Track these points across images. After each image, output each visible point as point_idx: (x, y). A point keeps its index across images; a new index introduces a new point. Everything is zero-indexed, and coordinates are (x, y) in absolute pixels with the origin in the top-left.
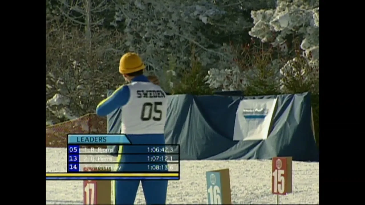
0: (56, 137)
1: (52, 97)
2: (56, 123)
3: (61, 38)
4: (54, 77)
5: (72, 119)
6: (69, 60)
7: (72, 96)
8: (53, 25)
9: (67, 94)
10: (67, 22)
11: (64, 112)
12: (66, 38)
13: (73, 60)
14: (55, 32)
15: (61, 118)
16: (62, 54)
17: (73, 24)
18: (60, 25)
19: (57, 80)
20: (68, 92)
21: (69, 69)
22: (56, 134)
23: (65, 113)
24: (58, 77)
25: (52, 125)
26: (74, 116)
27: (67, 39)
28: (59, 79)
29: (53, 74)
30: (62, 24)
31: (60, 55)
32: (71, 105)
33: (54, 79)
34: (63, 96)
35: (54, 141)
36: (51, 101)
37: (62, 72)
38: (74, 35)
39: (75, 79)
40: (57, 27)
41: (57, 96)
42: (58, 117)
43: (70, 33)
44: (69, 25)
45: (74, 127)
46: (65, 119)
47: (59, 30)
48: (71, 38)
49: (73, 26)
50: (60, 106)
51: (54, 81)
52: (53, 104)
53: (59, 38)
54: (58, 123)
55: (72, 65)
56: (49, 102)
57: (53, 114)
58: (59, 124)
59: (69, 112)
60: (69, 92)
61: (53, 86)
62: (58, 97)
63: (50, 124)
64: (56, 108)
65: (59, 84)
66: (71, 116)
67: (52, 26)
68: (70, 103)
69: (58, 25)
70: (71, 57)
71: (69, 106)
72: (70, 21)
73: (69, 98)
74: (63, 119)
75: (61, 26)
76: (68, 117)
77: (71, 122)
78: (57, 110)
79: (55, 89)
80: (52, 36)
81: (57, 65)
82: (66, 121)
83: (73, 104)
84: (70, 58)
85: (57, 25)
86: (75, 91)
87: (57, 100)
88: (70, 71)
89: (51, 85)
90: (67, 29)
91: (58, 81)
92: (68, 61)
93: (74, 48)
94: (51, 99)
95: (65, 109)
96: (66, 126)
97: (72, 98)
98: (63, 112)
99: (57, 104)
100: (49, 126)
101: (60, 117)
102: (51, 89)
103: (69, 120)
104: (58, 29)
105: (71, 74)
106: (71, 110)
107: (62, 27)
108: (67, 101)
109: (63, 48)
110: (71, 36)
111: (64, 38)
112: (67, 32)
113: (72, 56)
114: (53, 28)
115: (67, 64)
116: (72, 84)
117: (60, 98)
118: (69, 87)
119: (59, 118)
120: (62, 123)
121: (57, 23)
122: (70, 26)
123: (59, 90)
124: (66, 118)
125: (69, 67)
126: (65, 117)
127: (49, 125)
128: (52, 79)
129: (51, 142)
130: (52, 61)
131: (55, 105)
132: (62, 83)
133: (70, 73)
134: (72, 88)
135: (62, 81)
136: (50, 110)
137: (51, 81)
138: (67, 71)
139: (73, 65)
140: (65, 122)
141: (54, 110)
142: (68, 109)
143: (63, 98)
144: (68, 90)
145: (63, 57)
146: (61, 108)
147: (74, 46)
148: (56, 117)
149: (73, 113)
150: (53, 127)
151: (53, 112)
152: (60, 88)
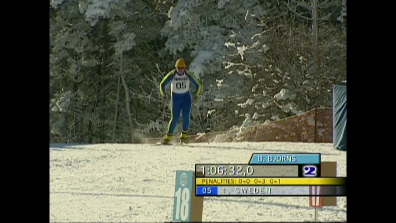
0: (282, 131)
1: (279, 92)
2: (283, 118)
3: (287, 34)
4: (281, 72)
5: (298, 113)
6: (296, 55)
7: (298, 90)
8: (281, 20)
9: (293, 89)
10: (294, 18)
11: (290, 107)
12: (292, 33)
13: (299, 55)
14: (282, 27)
15: (288, 113)
16: (289, 49)
17: (300, 20)
18: (287, 20)
19: (284, 75)
20: (294, 87)
21: (296, 64)
22: (283, 128)
23: (291, 108)
24: (285, 72)
25: (278, 120)
26: (300, 111)
27: (294, 35)
28: (286, 73)
29: (280, 69)
30: (289, 20)
31: (287, 50)
32: (297, 100)
33: (281, 74)
34: (290, 91)
35: (280, 135)
36: (278, 96)
37: (288, 67)
38: (300, 31)
39: (301, 74)
40: (284, 23)
41: (283, 91)
42: (284, 111)
43: (297, 29)
44: (296, 20)
45: (300, 121)
46: (292, 114)
47: (286, 25)
48: (298, 33)
49: (299, 22)
50: (287, 101)
51: (281, 76)
52: (280, 99)
53: (285, 33)
54: (285, 117)
55: (298, 61)
56: (276, 97)
57: (280, 109)
58: (286, 119)
59: (295, 106)
60: (296, 87)
61: (280, 81)
62: (285, 92)
63: (277, 119)
64: (283, 103)
65: (286, 79)
66: (298, 110)
67: (280, 22)
68: (297, 98)
69: (285, 21)
70: (297, 52)
71: (295, 101)
72: (297, 16)
73: (296, 92)
74: (289, 114)
75: (288, 21)
76: (294, 111)
77: (297, 116)
78: (284, 105)
79: (282, 84)
80: (279, 32)
81: (284, 60)
82: (292, 115)
83: (299, 98)
84: (297, 54)
85: (284, 20)
86: (301, 86)
87: (283, 96)
88: (297, 66)
89: (278, 80)
90: (293, 24)
91: (285, 76)
92: (295, 56)
93: (301, 43)
94: (278, 94)
95: (292, 104)
96: (293, 120)
97: (298, 92)
98: (289, 106)
99: (284, 99)
100: (276, 121)
101: (286, 112)
102: (279, 84)
103: (295, 114)
104: (285, 25)
105: (298, 69)
106: (297, 104)
107: (289, 23)
108: (293, 96)
109: (290, 43)
110: (297, 31)
111: (291, 33)
112: (294, 28)
113: (299, 52)
114: (280, 23)
115: (294, 59)
116: (299, 79)
117: (286, 93)
118: (295, 82)
119: (285, 113)
120: (288, 118)
121: (284, 18)
122: (297, 22)
123: (286, 85)
124: (293, 113)
125: (296, 62)
126: (292, 111)
127: (276, 119)
128: (279, 74)
129: (278, 136)
130: (279, 57)
131: (282, 100)
132: (289, 78)
133: (297, 68)
134: (298, 83)
135: (289, 76)
136: (277, 104)
137: (278, 76)
138: (294, 66)
139: (300, 60)
140: (291, 117)
141: (281, 104)
142: (295, 104)
143: (290, 93)
144: (295, 85)
145: (290, 52)
146: (287, 103)
147: (300, 41)
148: (283, 112)
149: (299, 107)
150: (280, 121)
151: (280, 107)
152: (287, 83)
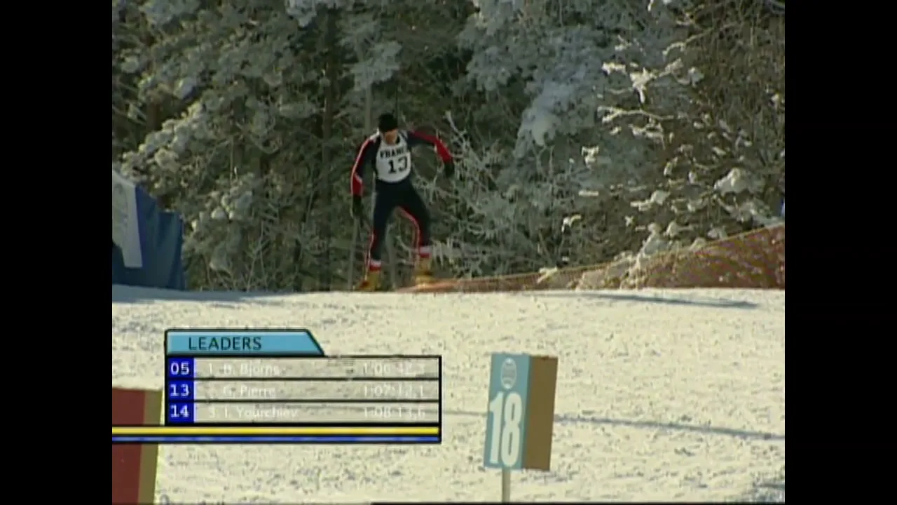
0: (734, 263)
1: (726, 174)
2: (734, 234)
3: (745, 42)
4: (729, 131)
5: (769, 224)
6: (765, 92)
7: (770, 171)
8: (729, 13)
9: (758, 168)
10: (760, 7)
11: (751, 209)
12: (756, 42)
13: (772, 91)
14: (733, 28)
15: (745, 222)
16: (749, 78)
17: (774, 12)
18: (744, 13)
19: (737, 136)
20: (760, 164)
21: (764, 112)
22: (735, 258)
23: (753, 212)
24: (740, 129)
25: (723, 238)
26: (774, 219)
27: (760, 45)
28: (742, 132)
29: (727, 124)
30: (749, 11)
31: (744, 79)
32: (767, 193)
33: (730, 135)
34: (749, 173)
35: (728, 275)
36: (724, 184)
37: (746, 118)
38: (774, 36)
39: (776, 133)
40: (737, 19)
41: (735, 174)
42: (738, 219)
43: (767, 31)
44: (764, 12)
45: (773, 242)
46: (754, 224)
47: (743, 24)
48: (769, 42)
49: (772, 15)
50: (744, 195)
51: (729, 139)
52: (728, 190)
53: (740, 42)
54: (739, 232)
55: (769, 104)
56: (717, 187)
57: (728, 213)
58: (741, 236)
59: (761, 207)
60: (764, 164)
61: (728, 149)
62: (739, 175)
63: (721, 235)
64: (735, 199)
65: (741, 145)
66: (768, 216)
67: (727, 16)
68: (766, 188)
69: (740, 14)
70: (768, 85)
71: (762, 196)
72: (767, 3)
73: (764, 176)
74: (749, 225)
75: (747, 14)
76: (761, 219)
77: (767, 231)
78: (737, 205)
79: (732, 157)
80: (725, 39)
81: (736, 104)
82: (756, 228)
83: (772, 189)
84: (766, 88)
85: (736, 13)
86: (776, 162)
87: (736, 183)
88: (765, 117)
89: (723, 148)
90: (759, 21)
91: (739, 139)
92: (761, 95)
93: (775, 64)
94: (724, 180)
95: (756, 204)
96: (757, 239)
97: (770, 176)
98: (749, 207)
99: (737, 191)
100: (719, 241)
101: (742, 220)
102: (724, 157)
103: (762, 226)
104: (740, 22)
105: (769, 123)
106: (766, 203)
107: (747, 18)
108: (758, 184)
109: (750, 65)
110: (768, 37)
111: (752, 42)
112: (759, 30)
113: (772, 84)
114: (728, 20)
115: (759, 101)
116: (770, 146)
117: (742, 178)
118: (762, 151)
119: (740, 223)
120: (747, 233)
121: (738, 9)
122: (767, 16)
123: (742, 158)
124: (756, 222)
125: (764, 108)
126: (754, 219)
127: (718, 237)
128: (725, 135)
129: (723, 275)
130: (726, 96)
131: (733, 194)
132: (748, 144)
133: (766, 121)
134: (770, 155)
135: (748, 139)
136: (721, 203)
137: (722, 138)
138: (760, 116)
139: (772, 103)
140: (754, 231)
141: (730, 203)
142: (761, 203)
143: (750, 177)
144: (762, 160)
145: (750, 84)
146: (744, 200)
147: (774, 60)
148: (734, 220)
149: (771, 209)
150: (728, 242)
151: (728, 208)
152: (743, 154)
